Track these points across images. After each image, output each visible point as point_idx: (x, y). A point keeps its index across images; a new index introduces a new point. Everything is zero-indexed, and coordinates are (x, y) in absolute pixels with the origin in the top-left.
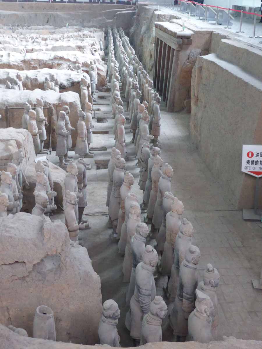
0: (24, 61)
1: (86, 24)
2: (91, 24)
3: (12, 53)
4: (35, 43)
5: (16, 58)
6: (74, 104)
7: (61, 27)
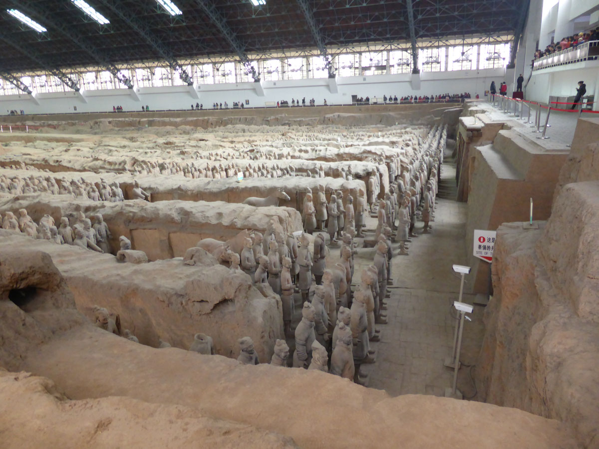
0: (338, 155)
1: (415, 122)
2: (420, 122)
3: (329, 148)
4: (359, 140)
5: (332, 151)
6: (354, 190)
7: (391, 125)
